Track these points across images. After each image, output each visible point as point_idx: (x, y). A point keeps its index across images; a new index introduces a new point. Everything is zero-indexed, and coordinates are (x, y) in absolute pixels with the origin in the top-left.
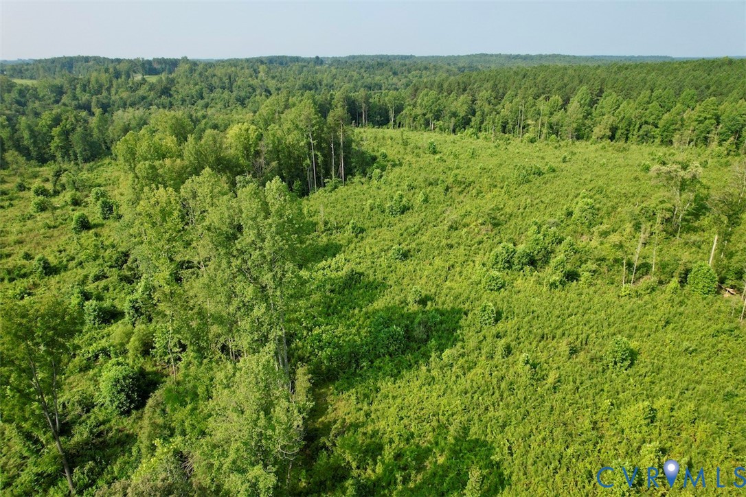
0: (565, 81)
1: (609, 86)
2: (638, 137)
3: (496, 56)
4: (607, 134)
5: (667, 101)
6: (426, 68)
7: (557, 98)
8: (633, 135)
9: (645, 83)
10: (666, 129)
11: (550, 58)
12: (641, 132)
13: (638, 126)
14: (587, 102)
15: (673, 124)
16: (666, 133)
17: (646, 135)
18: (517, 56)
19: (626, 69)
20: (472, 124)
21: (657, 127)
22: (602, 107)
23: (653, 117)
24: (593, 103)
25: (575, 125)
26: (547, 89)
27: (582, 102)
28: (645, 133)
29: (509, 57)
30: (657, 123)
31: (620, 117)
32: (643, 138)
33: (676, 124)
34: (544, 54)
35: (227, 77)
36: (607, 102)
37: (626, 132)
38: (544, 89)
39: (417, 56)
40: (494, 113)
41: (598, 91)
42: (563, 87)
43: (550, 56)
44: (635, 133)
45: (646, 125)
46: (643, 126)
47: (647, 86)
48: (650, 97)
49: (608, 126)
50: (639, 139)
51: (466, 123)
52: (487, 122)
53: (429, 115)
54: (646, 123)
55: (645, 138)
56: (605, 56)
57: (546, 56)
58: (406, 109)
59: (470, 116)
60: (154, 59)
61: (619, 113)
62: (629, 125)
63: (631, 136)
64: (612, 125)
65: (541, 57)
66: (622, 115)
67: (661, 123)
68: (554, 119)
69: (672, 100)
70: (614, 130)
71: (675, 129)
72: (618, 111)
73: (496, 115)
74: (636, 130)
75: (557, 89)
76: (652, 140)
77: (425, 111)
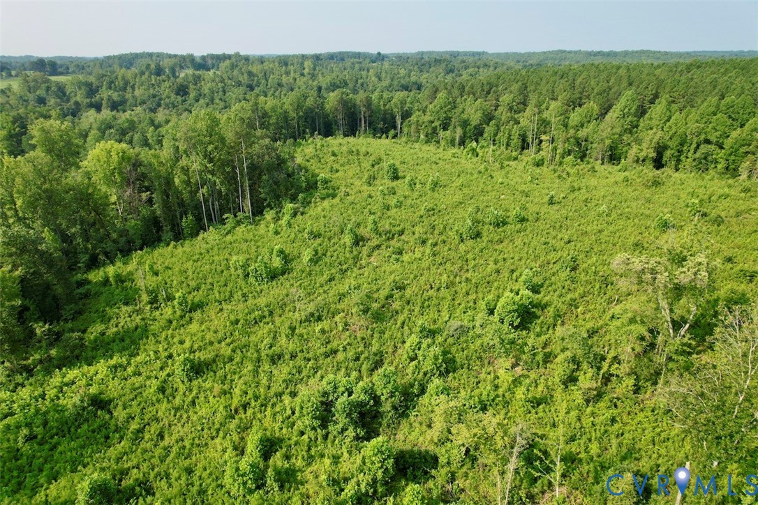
0: (610, 84)
1: (667, 90)
2: (694, 160)
3: (576, 52)
4: (650, 156)
5: (741, 112)
6: (486, 65)
7: (593, 106)
8: (687, 158)
9: (715, 87)
10: (734, 152)
11: (637, 55)
12: (698, 155)
13: (694, 146)
14: (633, 110)
15: (744, 146)
16: (733, 158)
17: (705, 158)
18: (599, 52)
19: (699, 67)
20: (485, 135)
21: (721, 148)
22: (651, 119)
23: (718, 134)
24: (642, 112)
25: (608, 142)
26: (585, 94)
27: (627, 110)
28: (703, 156)
29: (590, 54)
30: (723, 143)
31: (671, 133)
32: (701, 163)
33: (749, 145)
34: (630, 50)
35: (263, 74)
36: (657, 110)
37: (677, 154)
38: (581, 93)
39: (489, 52)
40: (512, 123)
41: (652, 97)
42: (605, 91)
43: (637, 52)
44: (690, 155)
45: (706, 145)
46: (702, 146)
47: (716, 91)
48: (718, 107)
49: (653, 145)
50: (695, 164)
51: (478, 134)
52: (502, 134)
53: (437, 124)
54: (707, 142)
55: (704, 164)
56: (707, 52)
57: (633, 52)
58: (415, 115)
59: (484, 126)
60: (208, 54)
61: (670, 127)
62: (682, 144)
63: (684, 159)
64: (658, 143)
65: (626, 53)
66: (674, 130)
67: (728, 143)
68: (582, 133)
69: (748, 110)
70: (660, 150)
71: (748, 153)
72: (668, 124)
73: (513, 125)
74: (692, 152)
75: (598, 94)
76: (713, 166)
77: (432, 118)
